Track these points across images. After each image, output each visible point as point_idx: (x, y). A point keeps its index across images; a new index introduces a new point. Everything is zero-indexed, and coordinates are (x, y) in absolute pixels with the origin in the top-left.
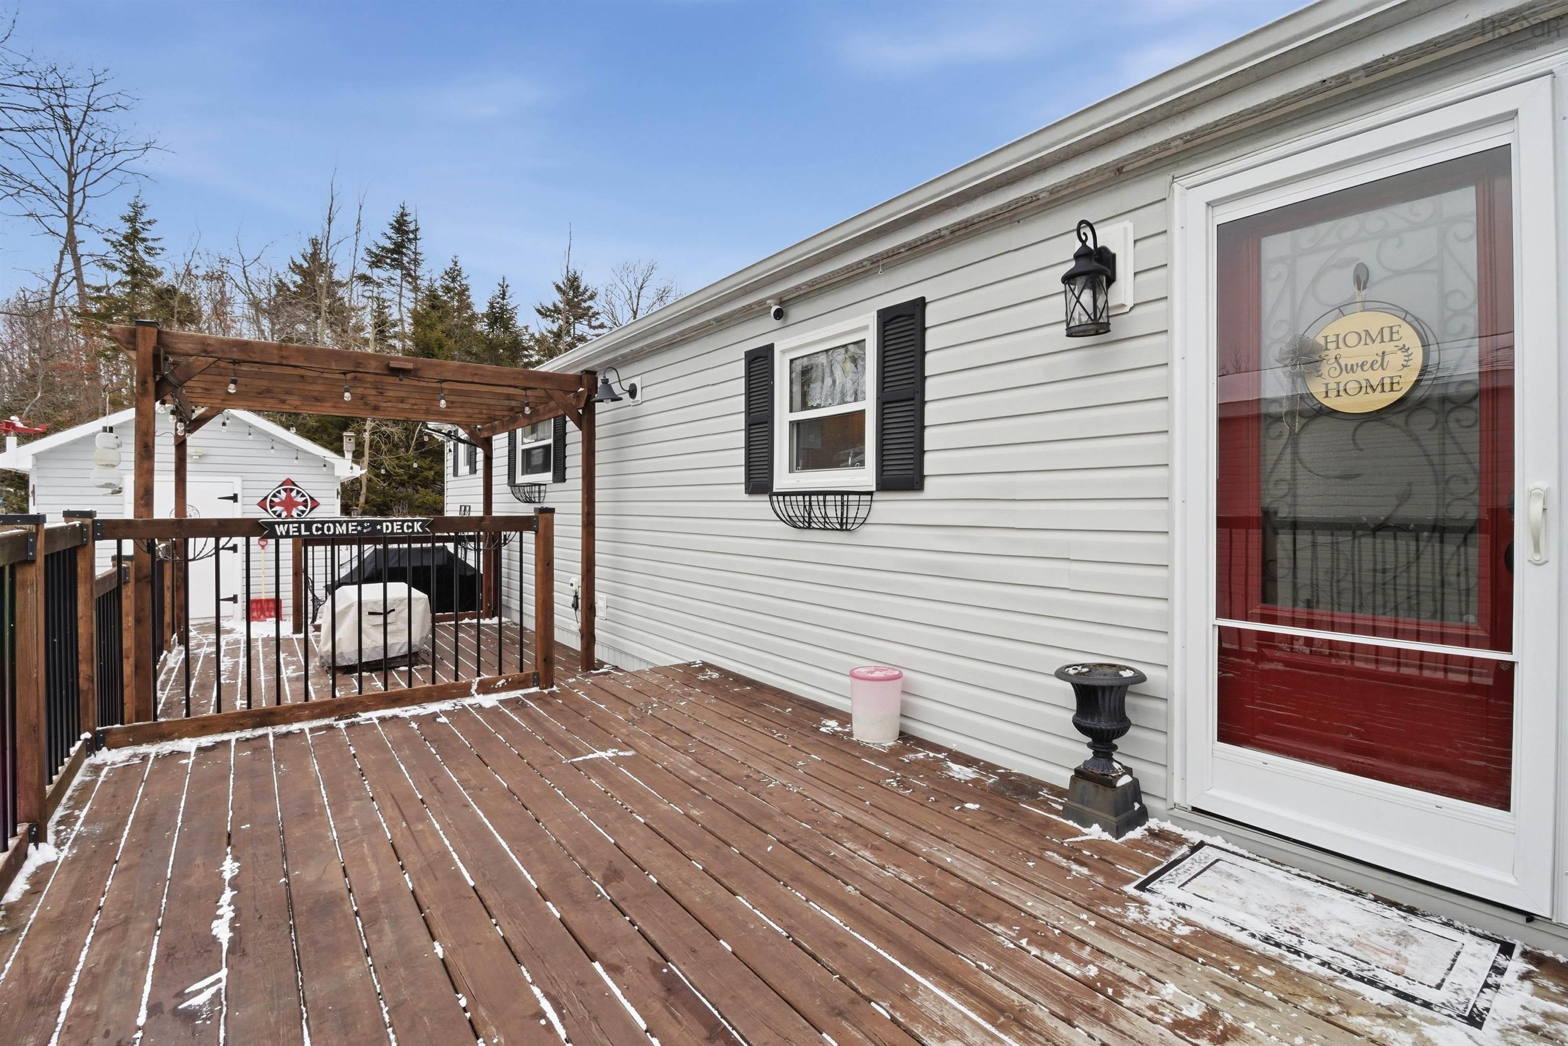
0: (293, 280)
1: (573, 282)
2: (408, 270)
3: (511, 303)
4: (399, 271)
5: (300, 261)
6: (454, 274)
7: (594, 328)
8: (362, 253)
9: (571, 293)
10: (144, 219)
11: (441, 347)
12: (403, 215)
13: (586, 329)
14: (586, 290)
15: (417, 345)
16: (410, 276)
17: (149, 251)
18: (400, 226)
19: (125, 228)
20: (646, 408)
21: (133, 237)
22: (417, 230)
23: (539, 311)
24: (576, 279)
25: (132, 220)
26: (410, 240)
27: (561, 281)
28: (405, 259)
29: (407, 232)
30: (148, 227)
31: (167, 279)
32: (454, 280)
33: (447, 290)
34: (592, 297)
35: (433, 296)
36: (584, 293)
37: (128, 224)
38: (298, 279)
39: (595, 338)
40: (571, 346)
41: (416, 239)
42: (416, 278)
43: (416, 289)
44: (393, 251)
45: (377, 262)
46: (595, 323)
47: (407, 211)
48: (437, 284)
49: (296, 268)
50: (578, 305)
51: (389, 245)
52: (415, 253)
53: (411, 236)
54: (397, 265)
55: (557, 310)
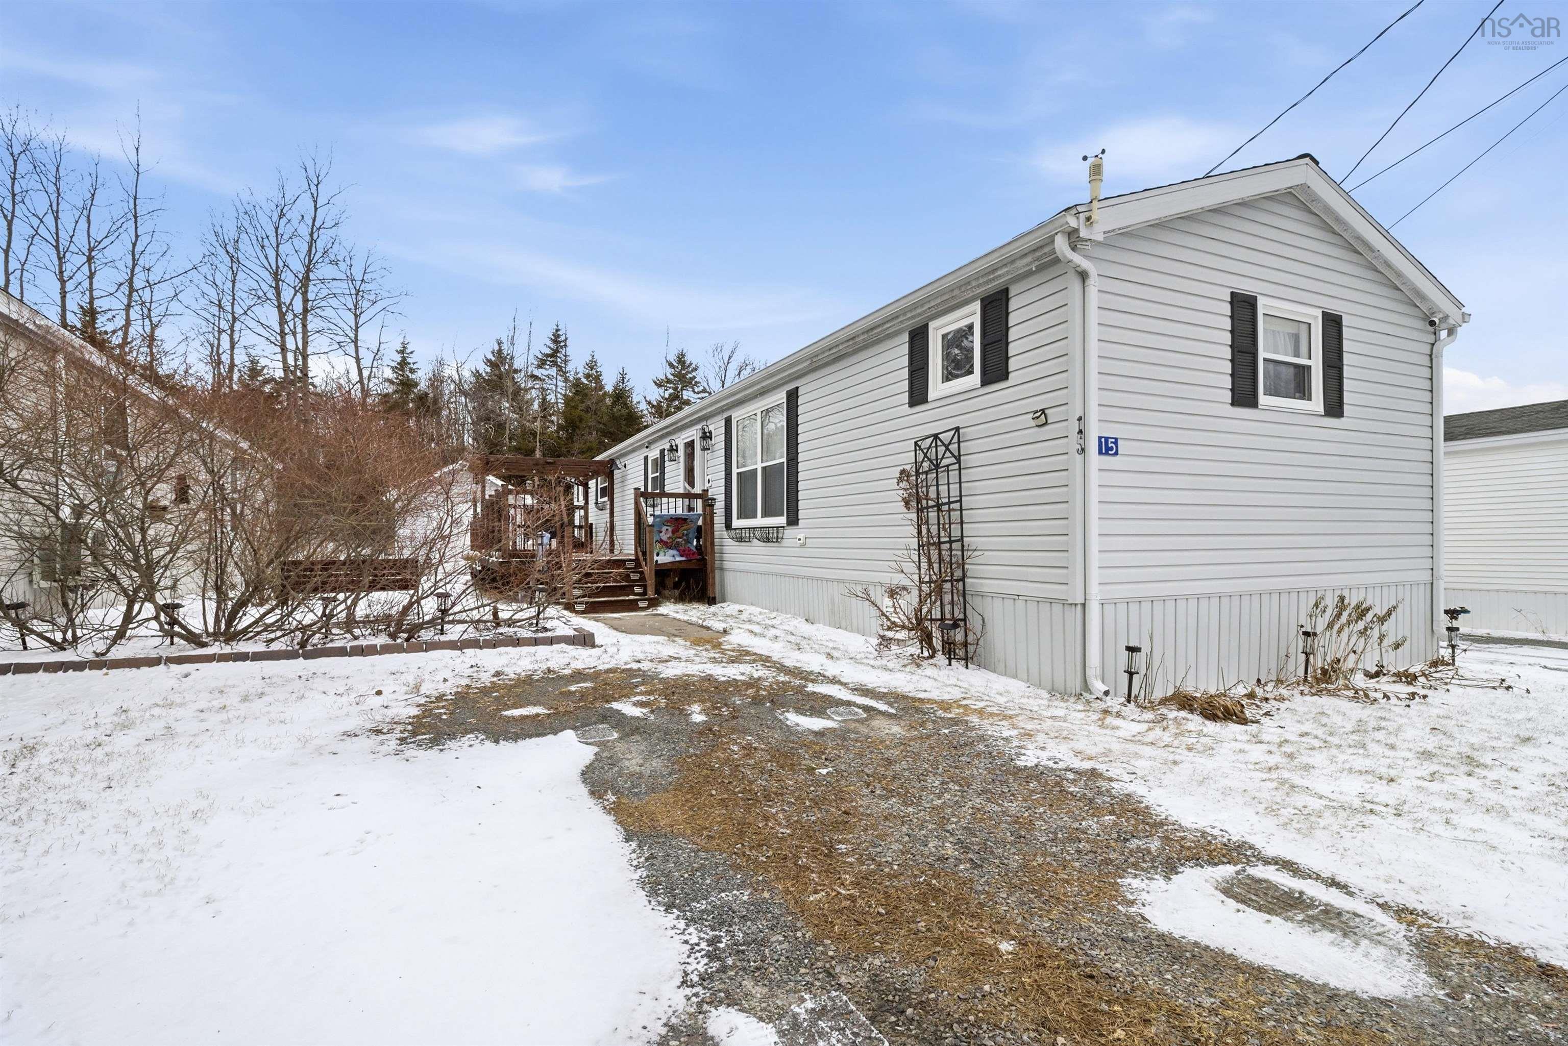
0: (484, 369)
1: (681, 359)
2: (561, 367)
3: (629, 385)
4: (555, 369)
5: (490, 356)
6: (592, 365)
7: (698, 393)
8: (531, 357)
9: (680, 367)
10: (408, 351)
11: (581, 420)
12: (557, 330)
13: (691, 394)
14: (691, 364)
15: (566, 422)
16: (562, 371)
17: (412, 371)
18: (556, 338)
19: (398, 358)
20: (629, 472)
21: (403, 363)
22: (566, 339)
23: (655, 382)
24: (683, 355)
25: (402, 352)
26: (562, 347)
27: (672, 358)
28: (559, 360)
29: (560, 342)
30: (411, 355)
31: (423, 386)
32: (592, 369)
33: (588, 376)
34: (695, 369)
35: (577, 384)
36: (689, 366)
37: (400, 355)
38: (488, 369)
39: (698, 401)
40: (679, 409)
41: (565, 346)
42: (565, 373)
43: (566, 380)
44: (552, 356)
45: (542, 364)
46: (696, 390)
47: (560, 327)
48: (580, 375)
49: (489, 362)
50: (684, 376)
51: (548, 351)
52: (566, 356)
53: (562, 344)
54: (555, 364)
55: (669, 381)
